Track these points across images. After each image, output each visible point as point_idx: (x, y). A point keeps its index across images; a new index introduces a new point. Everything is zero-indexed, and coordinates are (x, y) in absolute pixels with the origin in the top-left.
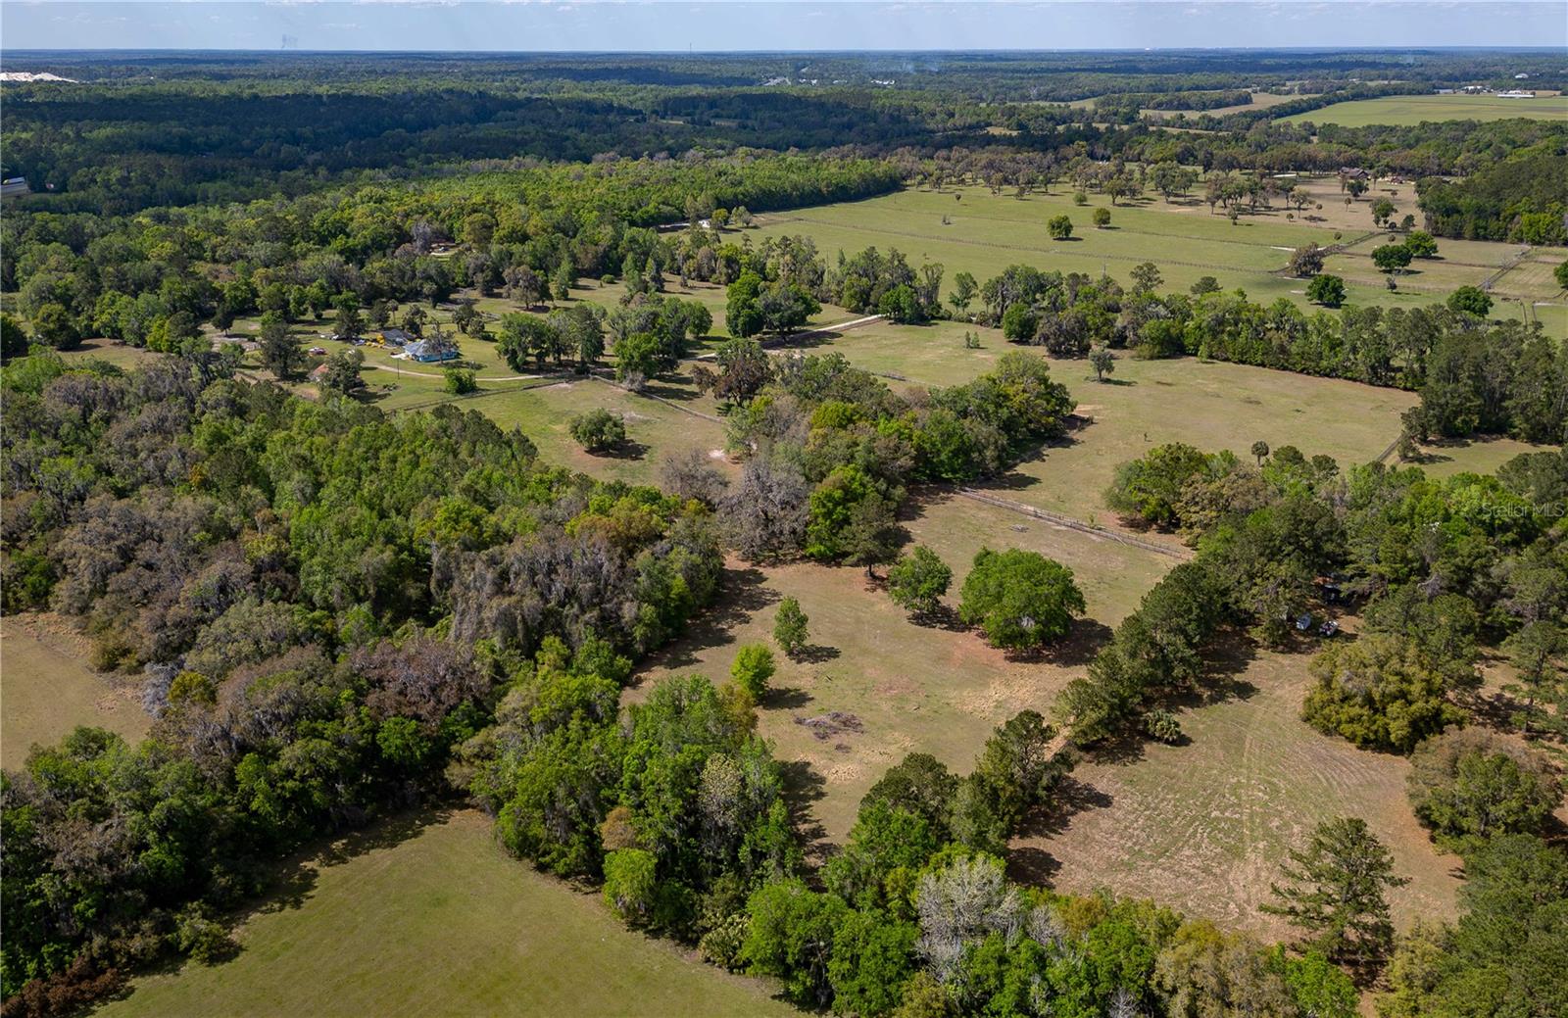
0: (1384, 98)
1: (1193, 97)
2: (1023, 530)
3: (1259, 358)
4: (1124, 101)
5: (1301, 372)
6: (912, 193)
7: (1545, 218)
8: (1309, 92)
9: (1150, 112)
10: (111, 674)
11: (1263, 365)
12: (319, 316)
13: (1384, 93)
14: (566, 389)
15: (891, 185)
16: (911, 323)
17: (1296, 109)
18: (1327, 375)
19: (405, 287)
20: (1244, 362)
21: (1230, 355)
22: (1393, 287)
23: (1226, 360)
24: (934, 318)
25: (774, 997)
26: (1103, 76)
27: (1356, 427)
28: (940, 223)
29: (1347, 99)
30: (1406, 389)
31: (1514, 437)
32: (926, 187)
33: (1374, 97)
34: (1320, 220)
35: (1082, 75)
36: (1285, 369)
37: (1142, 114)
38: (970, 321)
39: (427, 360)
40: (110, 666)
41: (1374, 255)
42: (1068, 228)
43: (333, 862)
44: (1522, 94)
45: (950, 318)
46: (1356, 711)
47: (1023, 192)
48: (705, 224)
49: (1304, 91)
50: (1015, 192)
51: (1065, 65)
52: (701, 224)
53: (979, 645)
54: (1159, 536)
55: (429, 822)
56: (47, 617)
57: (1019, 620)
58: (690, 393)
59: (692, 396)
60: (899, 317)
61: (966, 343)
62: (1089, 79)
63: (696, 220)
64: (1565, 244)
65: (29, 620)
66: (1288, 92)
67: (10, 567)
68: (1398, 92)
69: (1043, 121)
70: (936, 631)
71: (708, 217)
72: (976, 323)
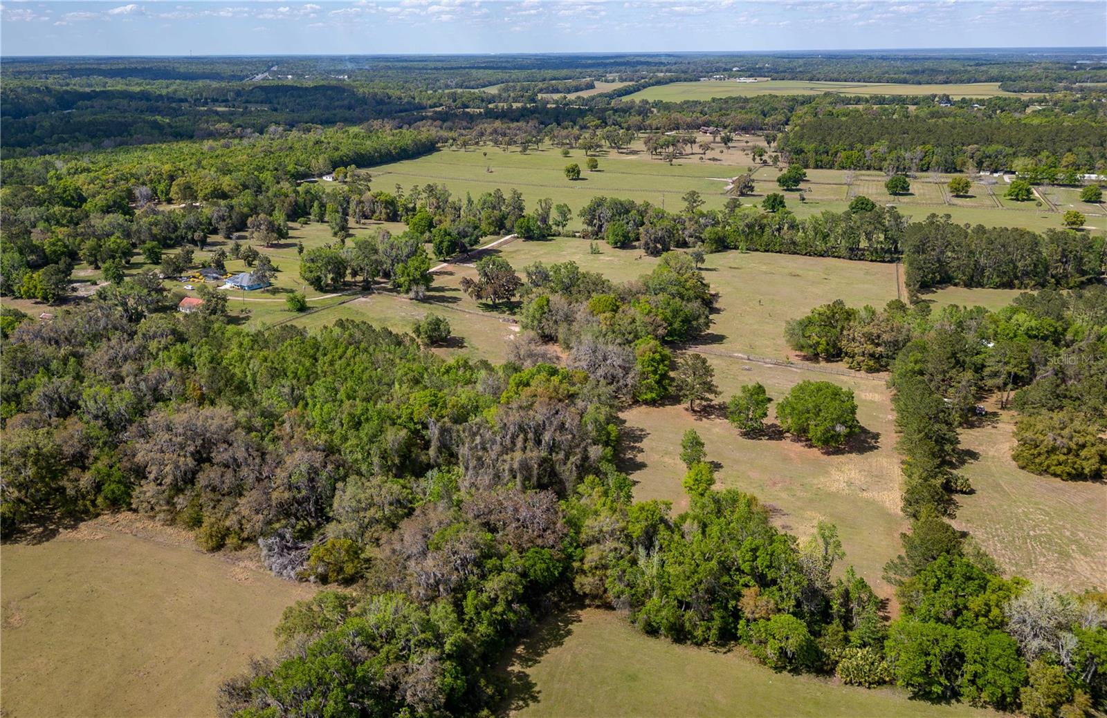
0: (672, 84)
1: (560, 84)
2: (749, 370)
3: (777, 248)
4: (518, 88)
5: (806, 254)
6: (446, 152)
7: (855, 153)
8: (625, 80)
9: (544, 95)
10: (221, 553)
11: (780, 252)
12: (128, 262)
13: (671, 81)
14: (366, 302)
15: (427, 148)
16: (538, 239)
17: (627, 92)
18: (822, 256)
19: (173, 236)
20: (767, 251)
21: (758, 247)
22: (804, 199)
23: (757, 250)
24: (549, 235)
25: (910, 699)
26: (490, 72)
27: (866, 286)
28: (485, 171)
29: (653, 85)
30: (872, 261)
31: (956, 285)
32: (454, 148)
33: (667, 83)
34: (717, 160)
35: (474, 72)
36: (795, 253)
37: (540, 96)
38: (575, 236)
39: (251, 288)
40: (219, 547)
41: (779, 181)
42: (579, 172)
43: (530, 663)
44: (751, 80)
45: (559, 235)
46: (1062, 458)
47: (525, 149)
48: (328, 179)
49: (622, 80)
50: (519, 149)
51: (454, 64)
52: (324, 178)
53: (799, 447)
54: (829, 365)
55: (568, 622)
56: (125, 516)
57: (834, 427)
58: (451, 298)
59: (455, 300)
60: (529, 236)
61: (590, 251)
62: (480, 74)
63: (321, 175)
64: (869, 168)
65: (111, 521)
66: (613, 81)
67: (86, 479)
68: (678, 80)
69: (478, 102)
70: (764, 442)
71: (329, 173)
72: (580, 237)
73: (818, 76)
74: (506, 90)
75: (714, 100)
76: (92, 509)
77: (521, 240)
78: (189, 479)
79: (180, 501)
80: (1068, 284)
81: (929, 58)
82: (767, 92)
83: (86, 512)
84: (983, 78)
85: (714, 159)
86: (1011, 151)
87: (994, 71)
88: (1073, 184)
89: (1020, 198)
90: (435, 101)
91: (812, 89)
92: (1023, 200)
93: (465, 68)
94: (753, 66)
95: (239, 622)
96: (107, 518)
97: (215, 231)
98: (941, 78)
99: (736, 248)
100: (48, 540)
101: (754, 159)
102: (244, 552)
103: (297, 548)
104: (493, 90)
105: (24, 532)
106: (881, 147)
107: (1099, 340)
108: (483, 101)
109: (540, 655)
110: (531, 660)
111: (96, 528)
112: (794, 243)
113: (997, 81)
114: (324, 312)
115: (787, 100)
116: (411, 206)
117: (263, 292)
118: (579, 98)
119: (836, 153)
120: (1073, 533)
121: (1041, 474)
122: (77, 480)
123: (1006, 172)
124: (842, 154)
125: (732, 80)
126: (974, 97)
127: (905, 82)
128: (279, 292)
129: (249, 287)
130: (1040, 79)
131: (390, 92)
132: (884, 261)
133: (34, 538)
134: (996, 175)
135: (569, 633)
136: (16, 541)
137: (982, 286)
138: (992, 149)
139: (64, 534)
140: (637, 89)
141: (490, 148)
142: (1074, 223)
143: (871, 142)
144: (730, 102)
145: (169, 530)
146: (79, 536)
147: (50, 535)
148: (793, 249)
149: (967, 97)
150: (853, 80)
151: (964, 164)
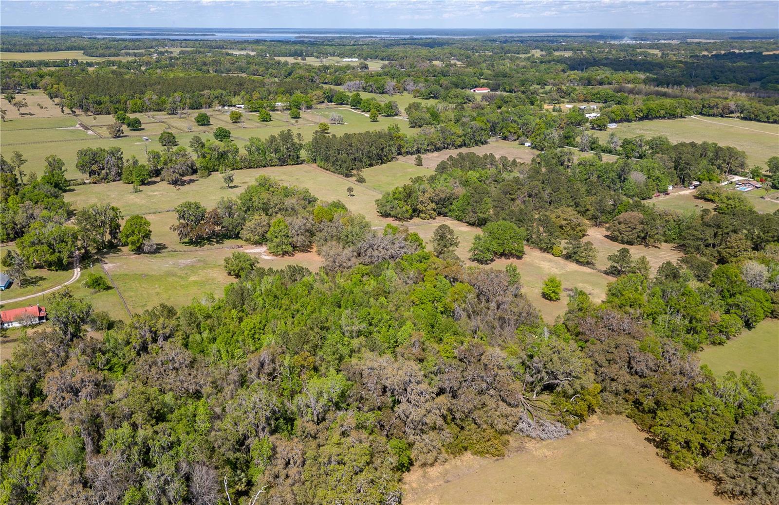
14: (117, 266)
54: (413, 221)
61: (133, 191)
72: (90, 183)
85: (30, 114)
86: (225, 93)
119: (126, 102)
124: (131, 103)
129: (4, 286)
132: (298, 164)
134: (226, 108)
138: (217, 92)
151: (206, 103)
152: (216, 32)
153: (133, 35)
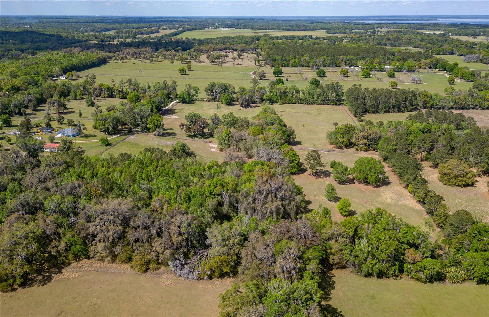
0: (194, 31)
1: (142, 30)
4: (124, 32)
5: (305, 104)
6: (112, 62)
7: (297, 60)
8: (172, 29)
10: (149, 273)
11: (295, 103)
13: (193, 29)
15: (103, 62)
17: (176, 34)
18: (312, 104)
22: (288, 80)
23: (285, 103)
24: (192, 101)
25: (477, 284)
26: (104, 24)
27: (337, 116)
28: (138, 72)
29: (186, 31)
30: (332, 105)
31: (369, 113)
32: (116, 61)
33: (191, 30)
35: (96, 24)
37: (138, 36)
38: (204, 101)
40: (147, 270)
41: (274, 73)
42: (185, 71)
43: (328, 299)
44: (226, 29)
45: (196, 100)
46: (461, 179)
47: (152, 61)
48: (62, 78)
49: (170, 29)
50: (149, 61)
51: (82, 21)
52: (60, 78)
53: (363, 186)
54: (348, 150)
55: (330, 278)
56: (85, 262)
57: (378, 176)
58: (172, 133)
59: (175, 134)
60: (184, 102)
61: (217, 107)
62: (101, 25)
63: (58, 76)
64: (303, 66)
65: (79, 266)
66: (166, 29)
67: (62, 245)
68: (196, 29)
69: (109, 39)
70: (348, 185)
71: (62, 75)
72: (206, 101)
73: (254, 27)
74: (118, 33)
75: (218, 38)
76: (67, 261)
77: (180, 103)
78: (121, 237)
79: (118, 249)
80: (408, 110)
81: (290, 20)
82: (240, 34)
83: (64, 263)
84: (318, 29)
85: (239, 64)
86: (355, 58)
87: (320, 25)
88: (382, 70)
89: (367, 76)
90: (87, 38)
91: (255, 33)
92: (368, 77)
93: (90, 22)
94: (223, 23)
95: (182, 306)
96: (75, 264)
97: (27, 107)
98: (303, 28)
99: (277, 103)
100: (49, 282)
101: (255, 64)
102: (160, 270)
103: (186, 264)
104: (112, 33)
105: (32, 280)
106: (307, 57)
107: (445, 131)
108: (110, 38)
109: (329, 295)
110: (328, 298)
111: (73, 271)
112: (300, 99)
113: (323, 29)
114: (119, 145)
115: (250, 38)
116: (121, 89)
117: (80, 137)
118: (156, 37)
119: (290, 60)
120: (480, 208)
121: (453, 186)
122: (57, 247)
123: (355, 66)
124: (292, 61)
125: (218, 29)
126: (321, 36)
127: (289, 30)
128: (89, 137)
129: (73, 135)
130: (338, 29)
131: (61, 34)
132: (337, 105)
133: (40, 282)
134: (352, 68)
135: (334, 282)
136: (30, 286)
137: (379, 113)
138: (349, 57)
139: (56, 277)
140: (180, 33)
141: (133, 60)
142: (393, 86)
143: (302, 55)
144: (226, 39)
145: (115, 265)
146: (65, 276)
147: (49, 279)
148: (300, 102)
149: (318, 36)
150: (268, 29)
151: (340, 63)
152: (438, 18)
153: (378, 20)
